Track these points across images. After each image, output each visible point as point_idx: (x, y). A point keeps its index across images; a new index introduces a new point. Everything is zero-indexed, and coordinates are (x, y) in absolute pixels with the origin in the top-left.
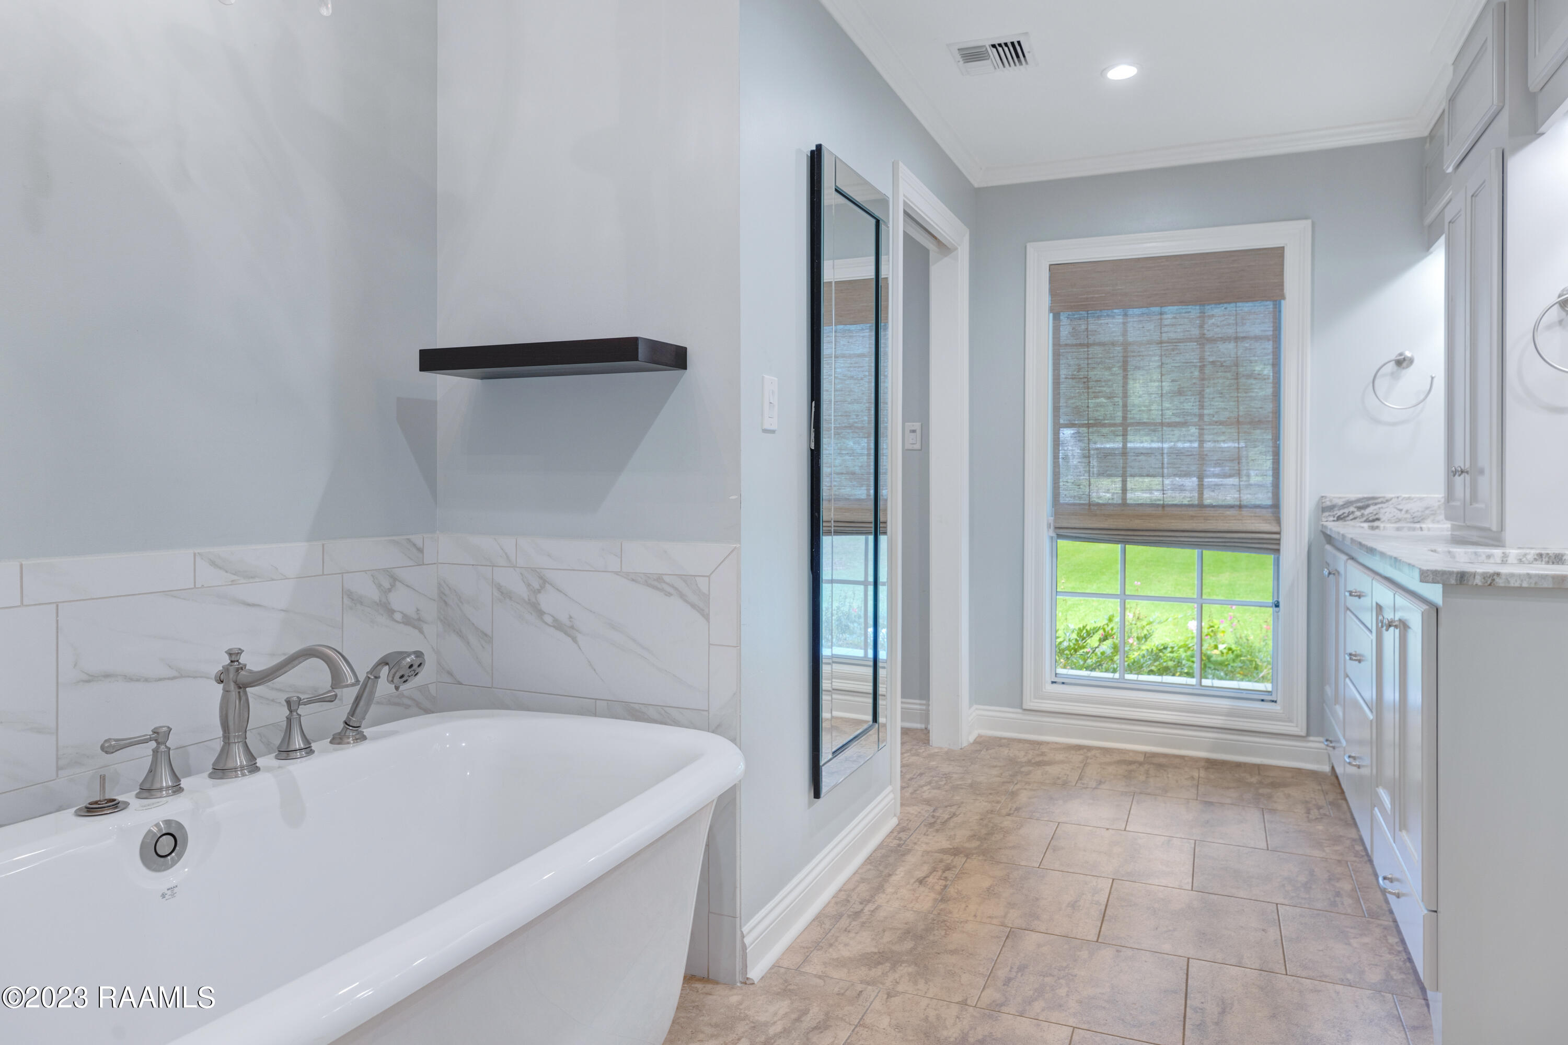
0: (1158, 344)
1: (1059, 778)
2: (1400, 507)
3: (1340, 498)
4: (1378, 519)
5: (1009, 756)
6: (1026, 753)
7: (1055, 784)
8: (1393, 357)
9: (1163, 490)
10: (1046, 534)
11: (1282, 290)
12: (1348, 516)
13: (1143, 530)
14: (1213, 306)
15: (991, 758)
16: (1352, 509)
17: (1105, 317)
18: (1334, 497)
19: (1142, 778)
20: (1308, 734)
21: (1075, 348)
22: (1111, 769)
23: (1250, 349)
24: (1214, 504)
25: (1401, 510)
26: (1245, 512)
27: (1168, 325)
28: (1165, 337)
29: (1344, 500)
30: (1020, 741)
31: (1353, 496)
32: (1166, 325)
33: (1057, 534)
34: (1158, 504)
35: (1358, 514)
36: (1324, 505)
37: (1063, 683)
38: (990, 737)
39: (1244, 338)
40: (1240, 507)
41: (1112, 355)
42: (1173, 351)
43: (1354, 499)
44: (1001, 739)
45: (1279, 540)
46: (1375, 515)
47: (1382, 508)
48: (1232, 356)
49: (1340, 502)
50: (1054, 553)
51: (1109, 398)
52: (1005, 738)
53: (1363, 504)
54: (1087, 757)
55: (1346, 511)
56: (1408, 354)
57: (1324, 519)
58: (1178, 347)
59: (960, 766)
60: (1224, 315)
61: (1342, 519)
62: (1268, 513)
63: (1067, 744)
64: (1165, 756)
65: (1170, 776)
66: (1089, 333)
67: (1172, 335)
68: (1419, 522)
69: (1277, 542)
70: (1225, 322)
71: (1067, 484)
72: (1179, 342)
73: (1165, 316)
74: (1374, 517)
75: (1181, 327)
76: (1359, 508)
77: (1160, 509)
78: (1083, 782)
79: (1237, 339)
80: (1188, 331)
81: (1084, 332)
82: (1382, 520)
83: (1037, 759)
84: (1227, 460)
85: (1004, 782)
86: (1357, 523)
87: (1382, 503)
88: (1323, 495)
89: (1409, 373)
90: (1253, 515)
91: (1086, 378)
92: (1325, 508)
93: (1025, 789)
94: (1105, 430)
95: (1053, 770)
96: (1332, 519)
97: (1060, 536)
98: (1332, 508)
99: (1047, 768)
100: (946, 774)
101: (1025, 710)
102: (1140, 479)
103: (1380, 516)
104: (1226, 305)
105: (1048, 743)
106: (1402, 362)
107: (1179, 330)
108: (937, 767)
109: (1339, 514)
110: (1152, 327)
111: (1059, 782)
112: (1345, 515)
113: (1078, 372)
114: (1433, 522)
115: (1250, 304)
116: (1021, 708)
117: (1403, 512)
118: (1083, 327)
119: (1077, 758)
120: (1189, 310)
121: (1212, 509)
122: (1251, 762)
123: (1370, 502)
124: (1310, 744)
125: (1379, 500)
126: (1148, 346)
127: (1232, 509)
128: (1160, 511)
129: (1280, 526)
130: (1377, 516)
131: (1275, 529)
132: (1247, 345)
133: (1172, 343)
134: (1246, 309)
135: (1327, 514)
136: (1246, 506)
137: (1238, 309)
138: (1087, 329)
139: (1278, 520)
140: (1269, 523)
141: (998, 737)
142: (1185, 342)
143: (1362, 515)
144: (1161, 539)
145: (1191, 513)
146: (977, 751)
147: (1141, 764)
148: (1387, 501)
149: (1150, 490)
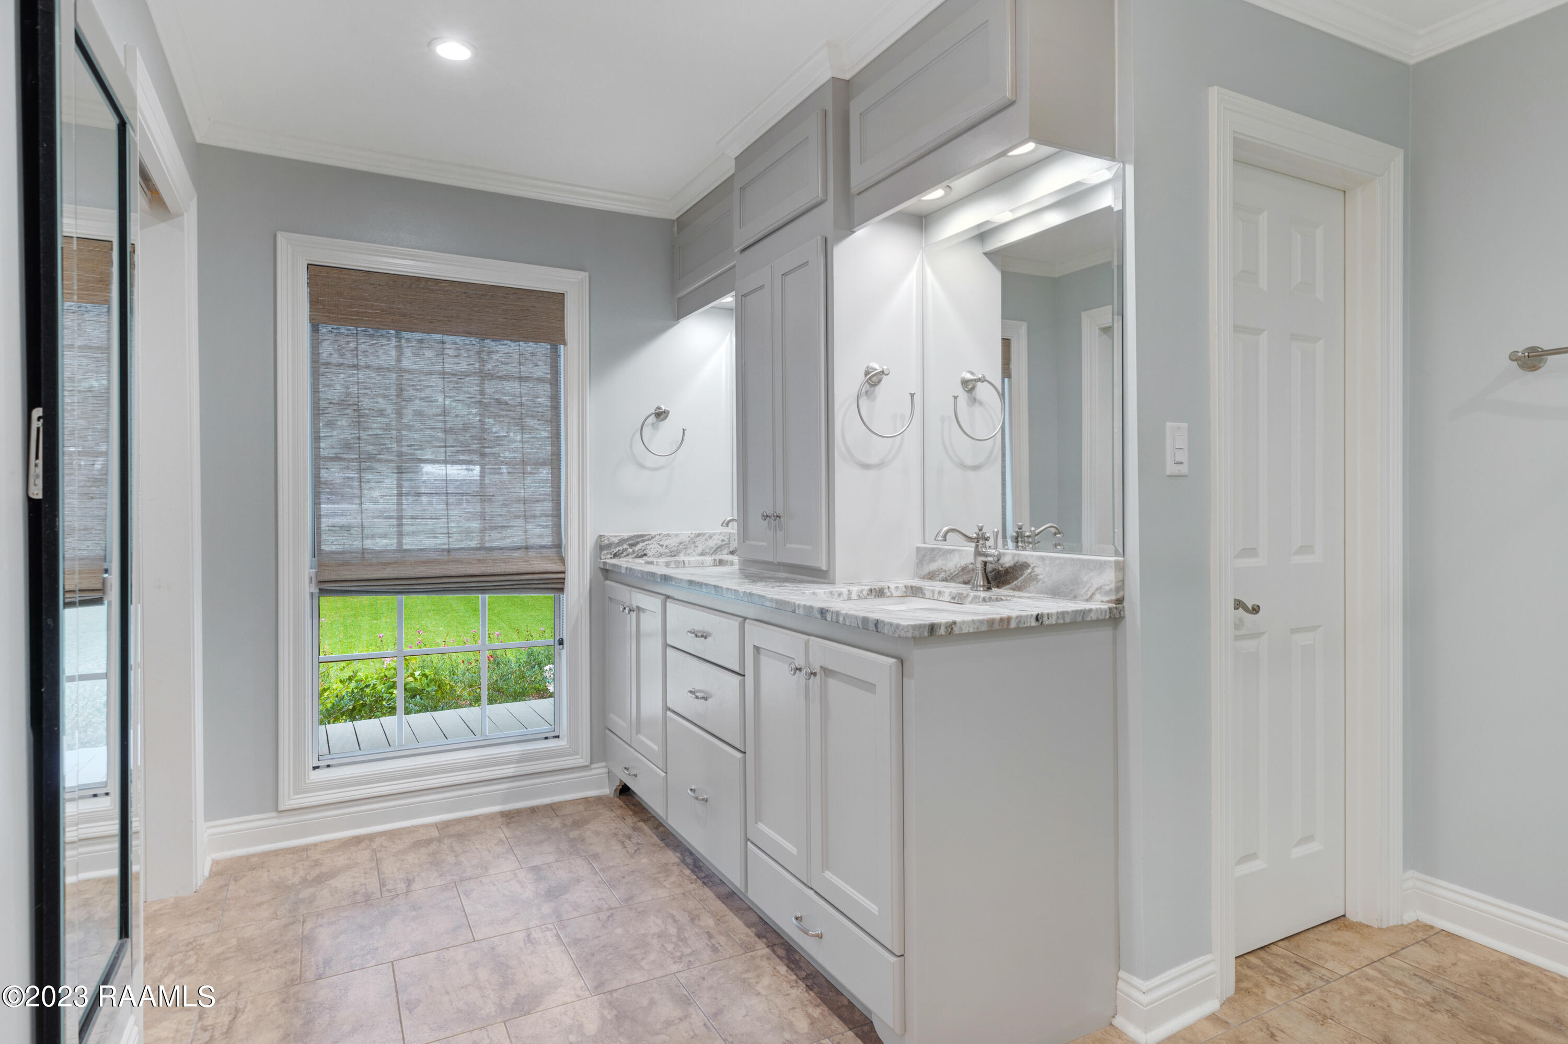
0: (440, 374)
1: (355, 893)
2: (661, 543)
3: (616, 536)
4: (645, 555)
5: (272, 881)
6: (294, 868)
7: (355, 904)
8: (653, 411)
9: (448, 533)
10: (308, 588)
11: (564, 335)
12: (622, 553)
13: (427, 578)
14: (497, 342)
15: (247, 892)
16: (625, 546)
17: (378, 337)
18: (611, 536)
19: (451, 859)
20: (591, 763)
21: (342, 368)
22: (411, 858)
23: (534, 390)
24: (502, 546)
25: (662, 546)
26: (532, 553)
27: (452, 356)
28: (448, 368)
29: (620, 538)
30: (276, 853)
31: (626, 535)
32: (449, 356)
33: (320, 589)
34: (443, 549)
35: (630, 550)
36: (603, 544)
37: (329, 766)
38: (231, 859)
39: (528, 378)
40: (526, 548)
41: (388, 382)
42: (457, 384)
43: (626, 537)
44: (248, 857)
45: (564, 579)
46: (643, 551)
47: (648, 544)
48: (516, 395)
49: (616, 540)
50: (316, 613)
51: (385, 430)
52: (253, 855)
53: (634, 541)
54: (375, 851)
55: (621, 548)
56: (663, 408)
57: (603, 557)
58: (463, 381)
59: (207, 922)
60: (508, 353)
61: (617, 556)
62: (551, 553)
63: (341, 839)
64: (459, 821)
65: (478, 846)
66: (359, 353)
67: (456, 367)
68: (675, 556)
69: (561, 581)
70: (509, 360)
71: (334, 529)
72: (464, 376)
73: (447, 346)
74: (642, 553)
75: (465, 359)
76: (631, 545)
77: (445, 553)
78: (388, 887)
79: (520, 379)
80: (473, 364)
81: (352, 351)
82: (648, 555)
83: (314, 873)
84: (513, 501)
85: (286, 926)
86: (629, 559)
87: (648, 540)
88: (602, 534)
89: (665, 425)
90: (538, 555)
91: (355, 404)
92: (602, 546)
93: (321, 926)
94: (377, 466)
95: (343, 882)
96: (609, 556)
97: (323, 592)
98: (609, 546)
99: (333, 883)
100: (191, 943)
101: (281, 811)
102: (423, 522)
103: (647, 552)
104: (509, 343)
105: (315, 845)
106: (661, 415)
107: (462, 362)
108: (171, 935)
109: (615, 551)
110: (433, 355)
111: (359, 898)
112: (620, 552)
113: (346, 397)
114: (685, 555)
115: (533, 345)
116: (277, 810)
117: (664, 547)
118: (352, 345)
119: (362, 855)
120: (473, 343)
121: (501, 552)
122: (542, 804)
123: (639, 539)
124: (593, 772)
125: (646, 538)
126: (429, 376)
127: (519, 551)
128: (445, 556)
129: (565, 565)
130: (645, 552)
131: (560, 569)
132: (531, 386)
133: (456, 375)
134: (530, 350)
135: (605, 552)
136: (532, 547)
137: (521, 348)
138: (357, 348)
139: (562, 560)
140: (555, 563)
141: (243, 857)
142: (470, 376)
143: (633, 552)
144: (447, 586)
145: (480, 557)
146: (221, 887)
147: (439, 840)
148: (652, 538)
149: (434, 534)
